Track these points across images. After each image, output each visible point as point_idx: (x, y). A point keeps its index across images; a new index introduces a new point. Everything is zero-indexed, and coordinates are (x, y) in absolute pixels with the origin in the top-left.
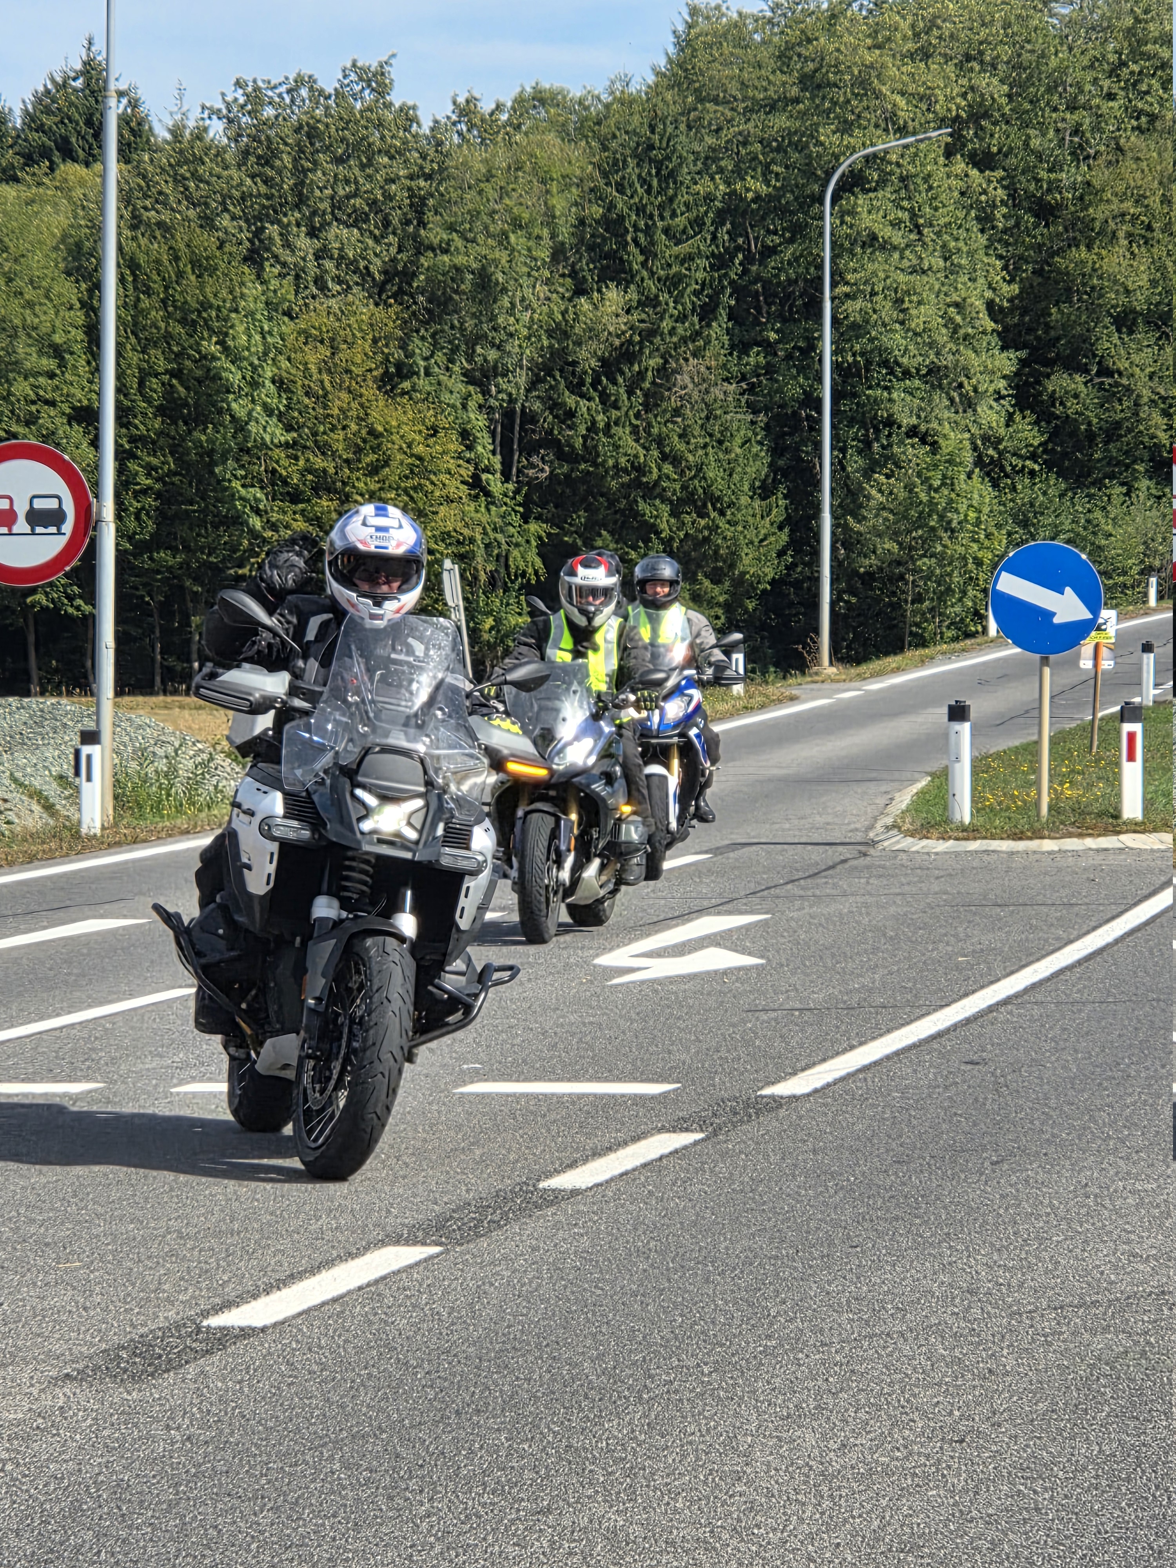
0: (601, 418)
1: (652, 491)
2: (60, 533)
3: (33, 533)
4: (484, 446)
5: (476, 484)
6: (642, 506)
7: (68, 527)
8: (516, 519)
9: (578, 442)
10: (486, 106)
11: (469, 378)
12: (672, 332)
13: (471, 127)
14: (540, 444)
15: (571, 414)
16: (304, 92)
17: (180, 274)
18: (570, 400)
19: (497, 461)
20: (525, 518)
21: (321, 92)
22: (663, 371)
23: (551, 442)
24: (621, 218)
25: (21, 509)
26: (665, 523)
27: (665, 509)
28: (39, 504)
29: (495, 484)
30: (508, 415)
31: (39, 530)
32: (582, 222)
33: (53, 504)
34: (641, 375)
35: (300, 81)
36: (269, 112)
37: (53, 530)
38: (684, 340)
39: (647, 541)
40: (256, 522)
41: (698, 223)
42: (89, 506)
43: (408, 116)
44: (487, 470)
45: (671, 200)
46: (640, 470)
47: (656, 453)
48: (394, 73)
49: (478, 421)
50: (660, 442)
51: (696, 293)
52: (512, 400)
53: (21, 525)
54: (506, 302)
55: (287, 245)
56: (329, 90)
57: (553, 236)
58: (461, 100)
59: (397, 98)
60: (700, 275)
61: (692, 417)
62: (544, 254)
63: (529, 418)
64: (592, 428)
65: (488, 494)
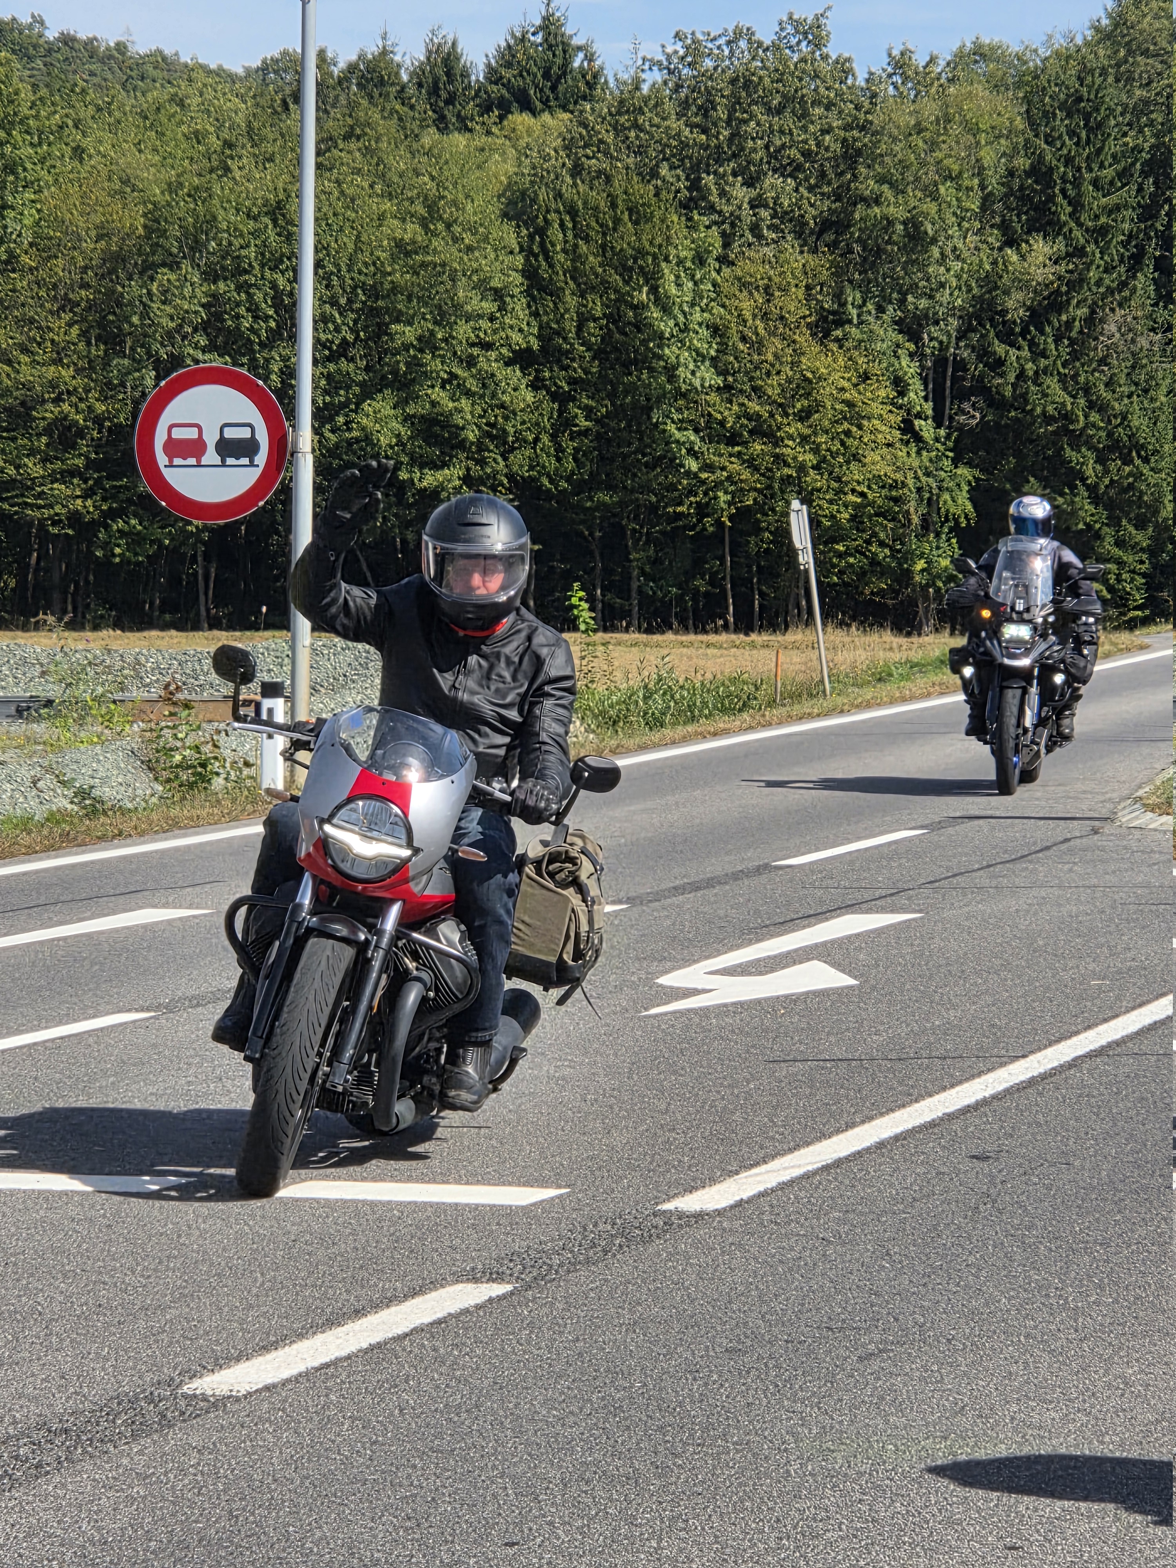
0: (1029, 365)
1: (1078, 440)
2: (252, 464)
3: (224, 465)
4: (916, 394)
5: (907, 428)
6: (1068, 453)
7: (261, 458)
8: (947, 463)
9: (1008, 392)
10: (920, 60)
11: (901, 325)
12: (1099, 283)
13: (906, 79)
14: (972, 391)
15: (1001, 362)
16: (743, 44)
17: (617, 221)
18: (1000, 349)
19: (928, 408)
20: (955, 462)
21: (760, 44)
22: (1090, 320)
23: (981, 388)
24: (1051, 170)
25: (211, 439)
26: (1091, 470)
27: (1091, 456)
28: (229, 433)
29: (926, 428)
30: (941, 362)
31: (230, 461)
32: (1011, 173)
33: (245, 433)
34: (1069, 324)
35: (738, 33)
36: (709, 63)
37: (245, 461)
38: (1110, 291)
39: (1073, 487)
40: (693, 465)
41: (1124, 175)
42: (284, 436)
43: (844, 68)
44: (919, 416)
45: (1099, 151)
46: (1068, 417)
47: (1082, 402)
48: (829, 24)
49: (909, 368)
50: (1087, 390)
51: (1125, 244)
52: (943, 347)
53: (211, 456)
54: (936, 252)
55: (723, 194)
56: (767, 42)
57: (982, 187)
58: (896, 53)
59: (833, 50)
60: (1126, 226)
61: (1119, 367)
62: (975, 206)
63: (960, 365)
64: (1021, 375)
65: (918, 438)
